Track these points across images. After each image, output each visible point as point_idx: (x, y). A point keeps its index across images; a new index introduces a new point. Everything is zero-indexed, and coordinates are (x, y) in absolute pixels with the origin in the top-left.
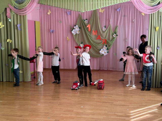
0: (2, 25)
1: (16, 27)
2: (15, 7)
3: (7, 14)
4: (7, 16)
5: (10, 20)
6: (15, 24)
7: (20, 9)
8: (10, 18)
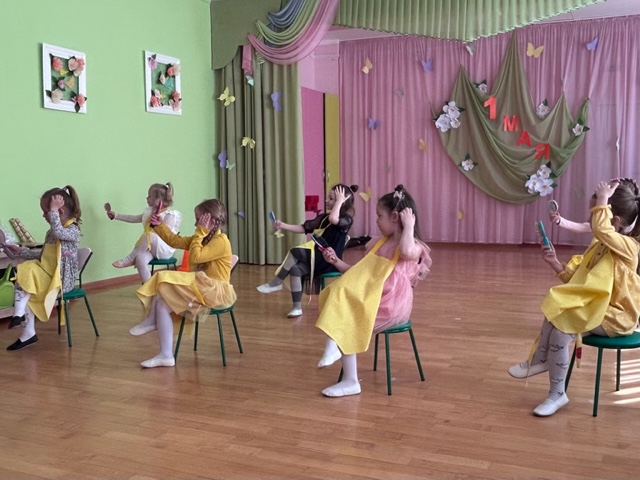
0: (229, 96)
1: (267, 101)
2: (266, 43)
3: (244, 62)
4: (242, 71)
5: (251, 82)
6: (267, 91)
7: (281, 46)
8: (252, 76)
